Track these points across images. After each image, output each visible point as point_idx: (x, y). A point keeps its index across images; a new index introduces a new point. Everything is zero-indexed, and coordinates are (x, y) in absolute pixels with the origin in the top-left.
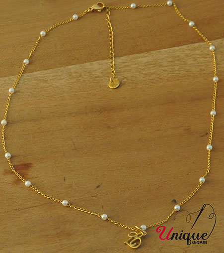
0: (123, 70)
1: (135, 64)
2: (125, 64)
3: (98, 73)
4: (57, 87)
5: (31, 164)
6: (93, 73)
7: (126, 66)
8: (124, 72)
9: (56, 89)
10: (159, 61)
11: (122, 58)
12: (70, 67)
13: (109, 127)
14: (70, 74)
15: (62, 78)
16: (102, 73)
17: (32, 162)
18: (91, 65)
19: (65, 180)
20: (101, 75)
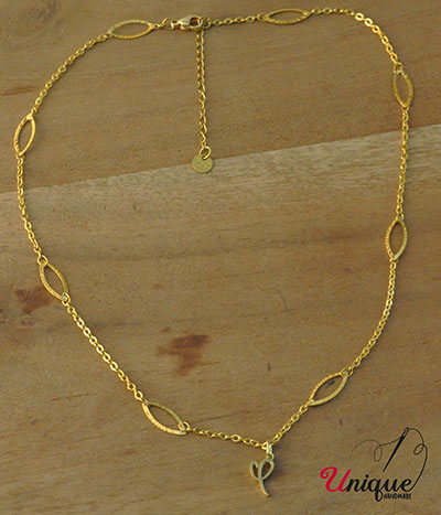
0: (370, 161)
1: (392, 151)
2: (373, 150)
3: (324, 167)
4: (250, 191)
5: (205, 337)
6: (315, 166)
7: (374, 154)
8: (371, 165)
9: (248, 195)
10: (436, 146)
11: (367, 138)
12: (272, 153)
13: (347, 270)
14: (271, 166)
15: (258, 173)
16: (332, 166)
17: (207, 334)
18: (310, 149)
19: (269, 369)
20: (328, 169)
